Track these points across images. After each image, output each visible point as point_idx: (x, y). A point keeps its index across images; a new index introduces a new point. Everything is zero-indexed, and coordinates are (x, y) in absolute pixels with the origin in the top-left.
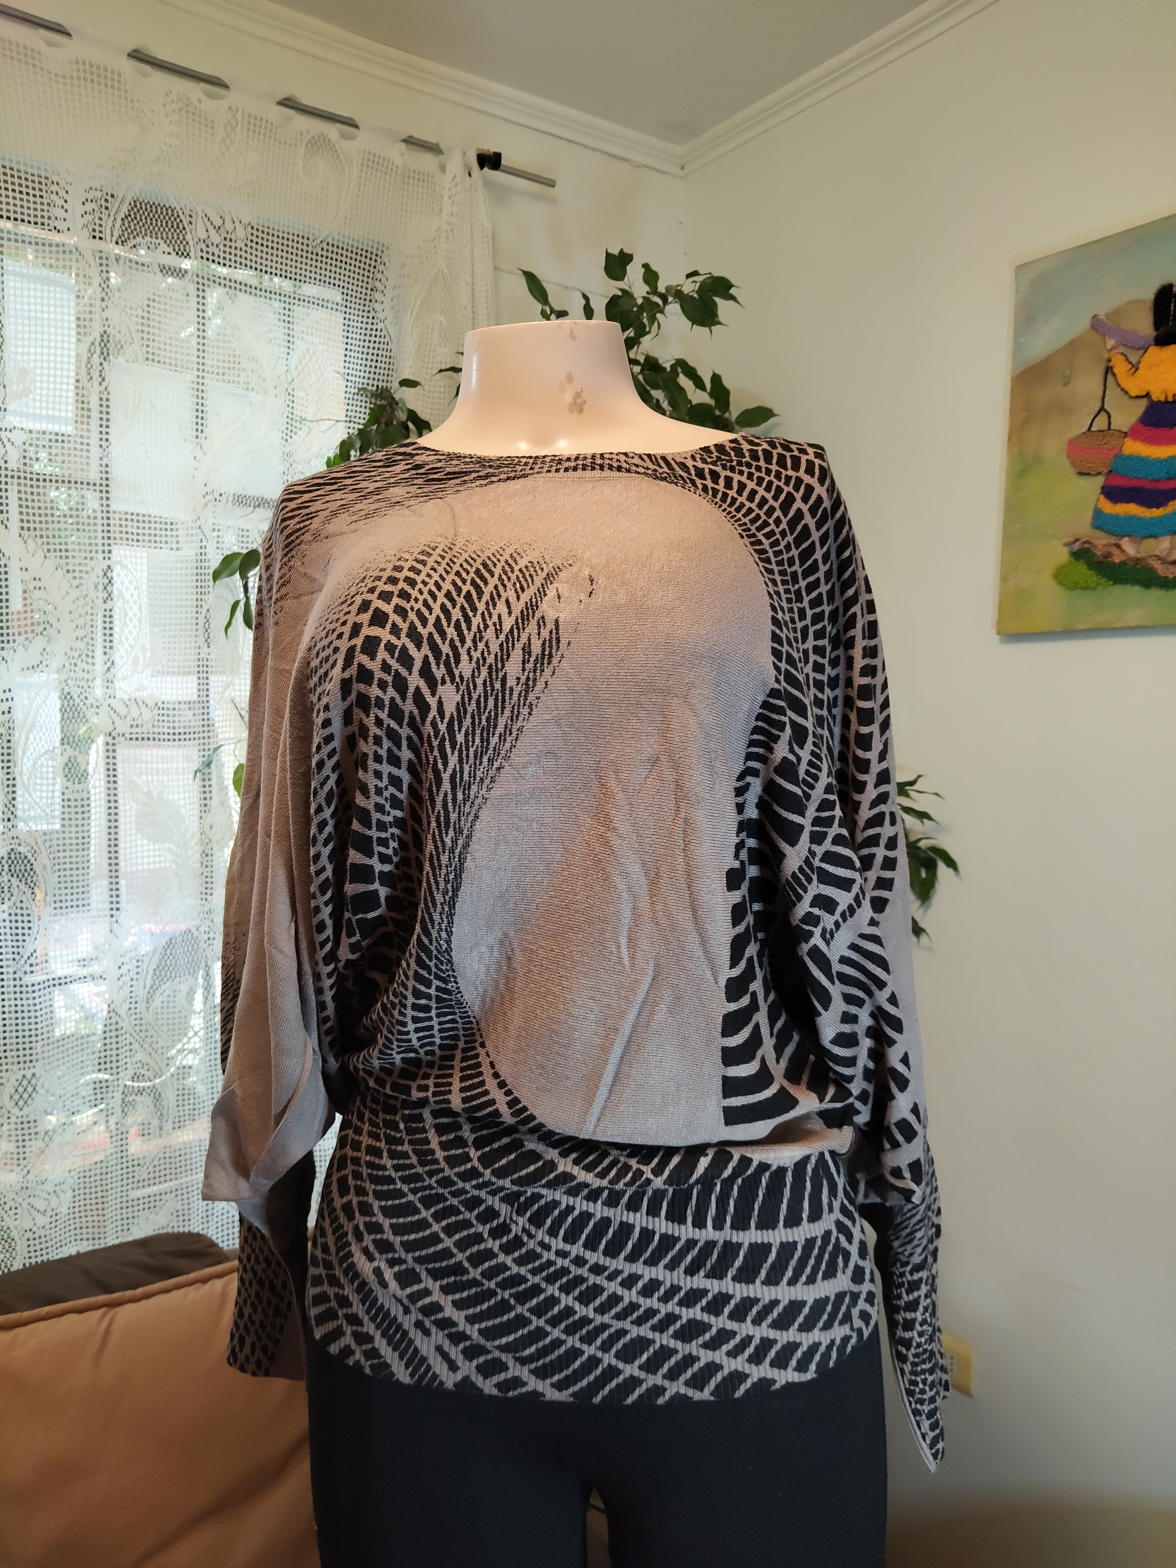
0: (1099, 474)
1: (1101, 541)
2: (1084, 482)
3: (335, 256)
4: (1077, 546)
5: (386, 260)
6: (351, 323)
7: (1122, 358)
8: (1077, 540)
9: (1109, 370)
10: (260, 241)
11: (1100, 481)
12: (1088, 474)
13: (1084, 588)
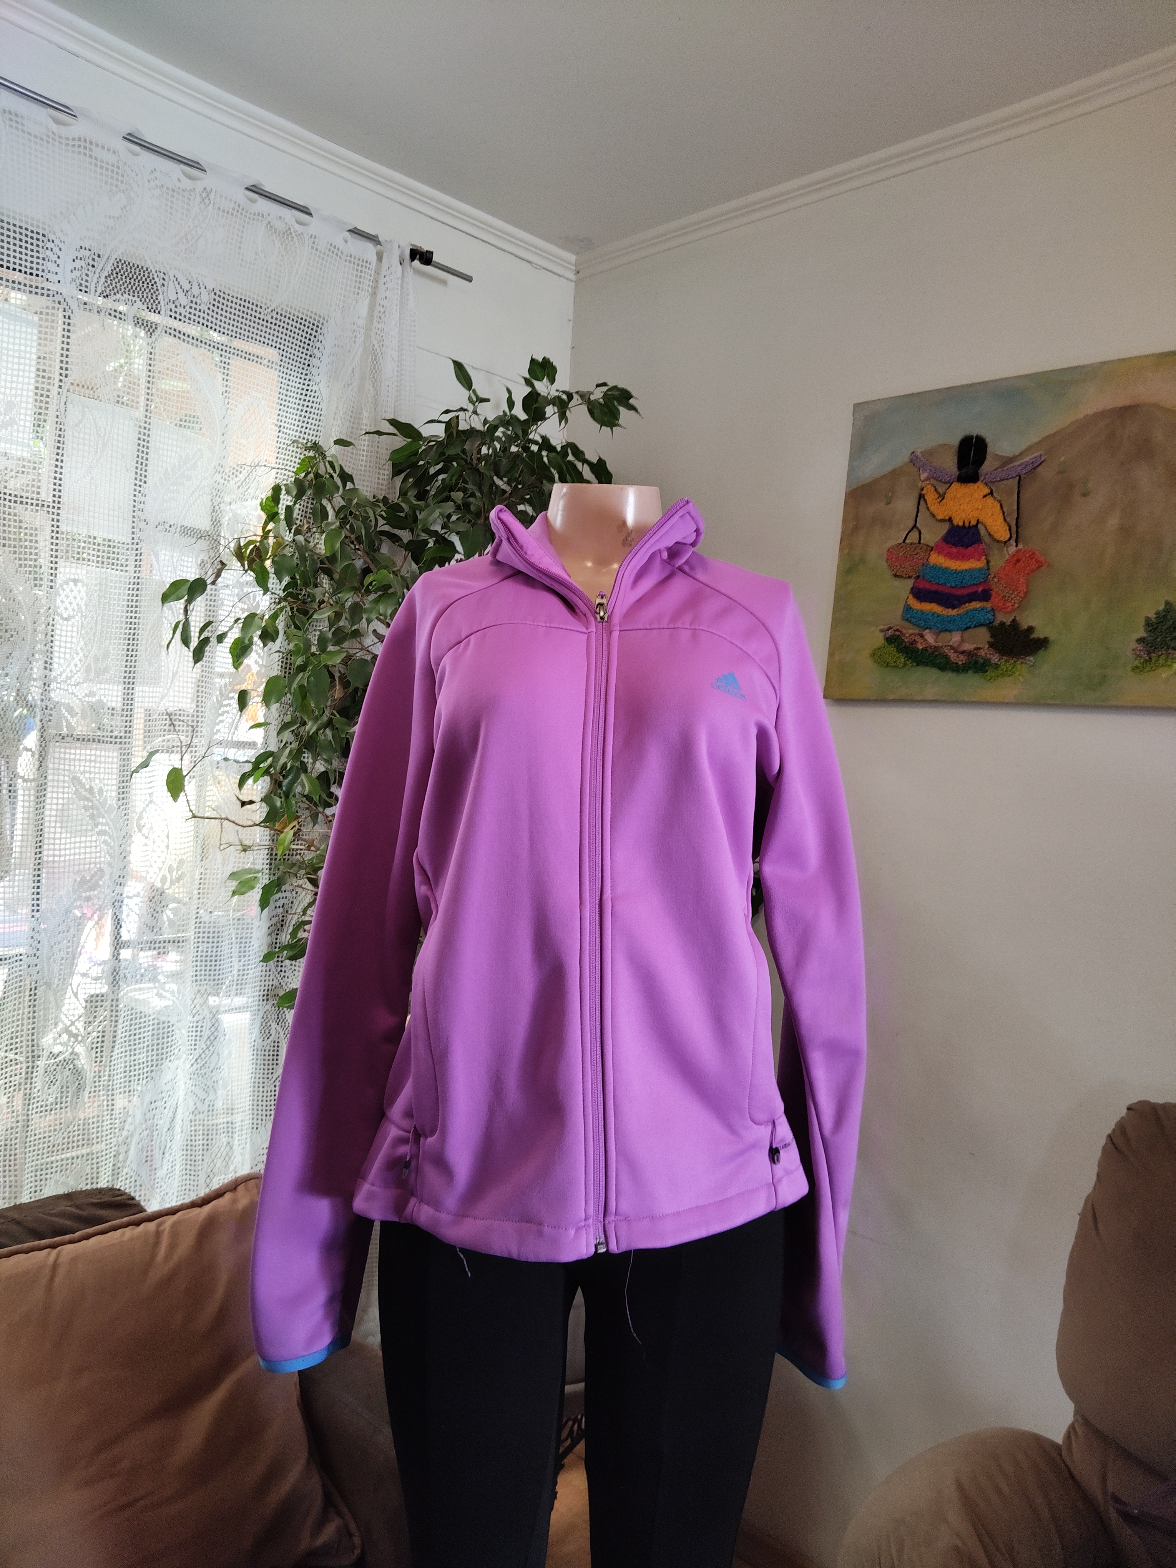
0: (909, 577)
1: (909, 631)
2: (897, 583)
3: (282, 324)
4: (890, 633)
5: (324, 330)
6: (290, 383)
7: (933, 489)
8: (890, 628)
9: (921, 497)
10: (220, 306)
11: (910, 583)
12: (902, 577)
13: (894, 666)
